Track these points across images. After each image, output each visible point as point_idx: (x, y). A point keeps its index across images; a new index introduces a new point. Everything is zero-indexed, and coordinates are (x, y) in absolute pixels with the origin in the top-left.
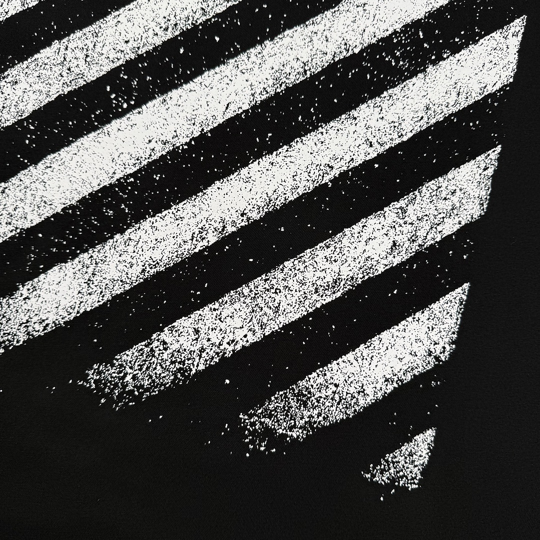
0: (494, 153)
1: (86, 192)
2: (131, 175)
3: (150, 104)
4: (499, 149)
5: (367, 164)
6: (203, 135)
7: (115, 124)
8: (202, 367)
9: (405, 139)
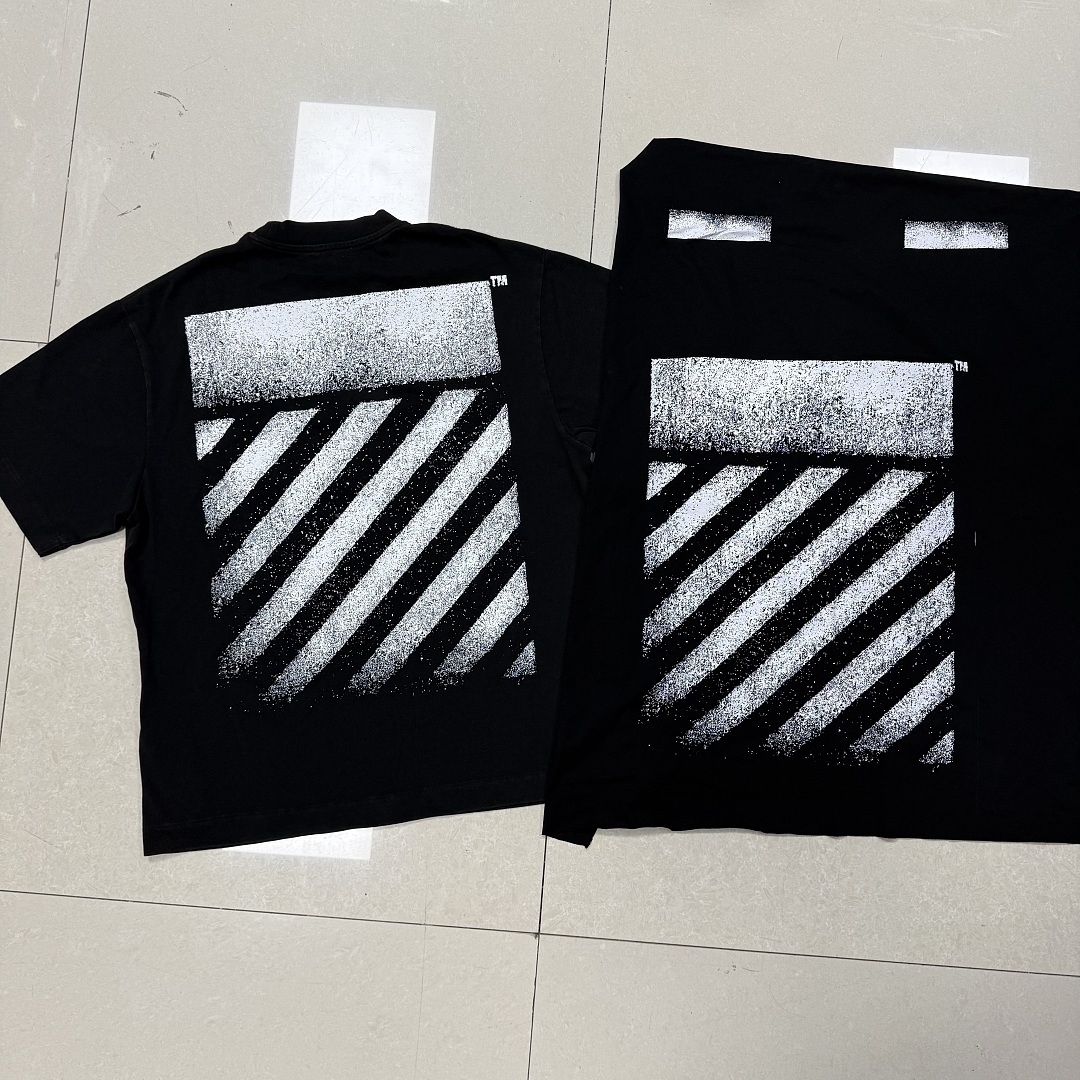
0: (952, 577)
1: (739, 645)
2: (760, 630)
3: (759, 589)
4: (954, 574)
5: (884, 597)
6: (791, 601)
7: (744, 605)
8: (824, 726)
9: (901, 578)
